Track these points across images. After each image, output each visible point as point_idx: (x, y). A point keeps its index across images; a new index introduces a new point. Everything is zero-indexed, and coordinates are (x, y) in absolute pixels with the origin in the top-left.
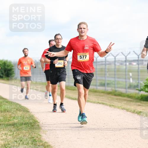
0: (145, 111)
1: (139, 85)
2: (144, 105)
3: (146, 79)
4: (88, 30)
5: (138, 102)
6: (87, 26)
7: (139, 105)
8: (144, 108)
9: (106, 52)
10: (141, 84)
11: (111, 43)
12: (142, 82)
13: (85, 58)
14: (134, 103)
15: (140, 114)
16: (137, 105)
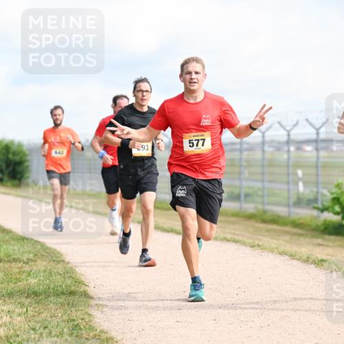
0: (334, 258)
1: (320, 198)
2: (330, 244)
3: (336, 183)
5: (317, 237)
7: (320, 245)
8: (330, 251)
9: (251, 128)
10: (323, 195)
11: (264, 106)
12: (325, 192)
14: (307, 240)
15: (322, 265)
16: (314, 244)
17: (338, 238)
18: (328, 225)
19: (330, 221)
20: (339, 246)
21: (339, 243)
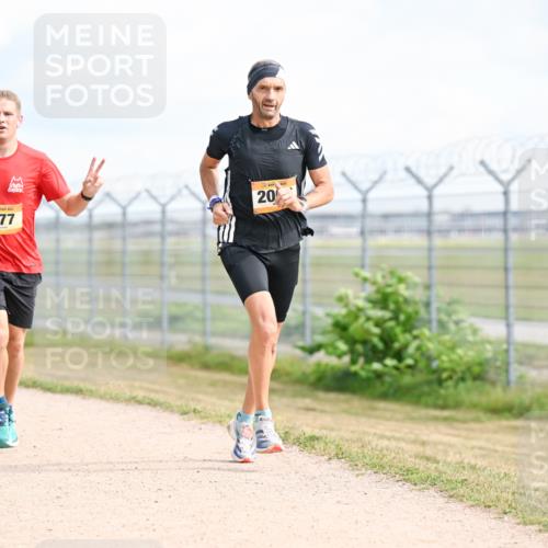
0: (334, 434)
1: (308, 323)
2: (327, 407)
3: (337, 294)
4: (21, 121)
5: (304, 396)
6: (19, 106)
7: (308, 409)
8: (327, 420)
9: (85, 197)
10: (315, 318)
11: (94, 160)
12: (319, 312)
13: (10, 223)
14: (285, 400)
15: (313, 447)
16: (299, 408)
17: (342, 397)
18: (324, 372)
19: (327, 365)
20: (346, 412)
21: (345, 406)
